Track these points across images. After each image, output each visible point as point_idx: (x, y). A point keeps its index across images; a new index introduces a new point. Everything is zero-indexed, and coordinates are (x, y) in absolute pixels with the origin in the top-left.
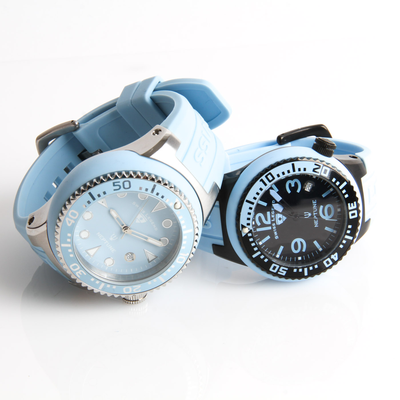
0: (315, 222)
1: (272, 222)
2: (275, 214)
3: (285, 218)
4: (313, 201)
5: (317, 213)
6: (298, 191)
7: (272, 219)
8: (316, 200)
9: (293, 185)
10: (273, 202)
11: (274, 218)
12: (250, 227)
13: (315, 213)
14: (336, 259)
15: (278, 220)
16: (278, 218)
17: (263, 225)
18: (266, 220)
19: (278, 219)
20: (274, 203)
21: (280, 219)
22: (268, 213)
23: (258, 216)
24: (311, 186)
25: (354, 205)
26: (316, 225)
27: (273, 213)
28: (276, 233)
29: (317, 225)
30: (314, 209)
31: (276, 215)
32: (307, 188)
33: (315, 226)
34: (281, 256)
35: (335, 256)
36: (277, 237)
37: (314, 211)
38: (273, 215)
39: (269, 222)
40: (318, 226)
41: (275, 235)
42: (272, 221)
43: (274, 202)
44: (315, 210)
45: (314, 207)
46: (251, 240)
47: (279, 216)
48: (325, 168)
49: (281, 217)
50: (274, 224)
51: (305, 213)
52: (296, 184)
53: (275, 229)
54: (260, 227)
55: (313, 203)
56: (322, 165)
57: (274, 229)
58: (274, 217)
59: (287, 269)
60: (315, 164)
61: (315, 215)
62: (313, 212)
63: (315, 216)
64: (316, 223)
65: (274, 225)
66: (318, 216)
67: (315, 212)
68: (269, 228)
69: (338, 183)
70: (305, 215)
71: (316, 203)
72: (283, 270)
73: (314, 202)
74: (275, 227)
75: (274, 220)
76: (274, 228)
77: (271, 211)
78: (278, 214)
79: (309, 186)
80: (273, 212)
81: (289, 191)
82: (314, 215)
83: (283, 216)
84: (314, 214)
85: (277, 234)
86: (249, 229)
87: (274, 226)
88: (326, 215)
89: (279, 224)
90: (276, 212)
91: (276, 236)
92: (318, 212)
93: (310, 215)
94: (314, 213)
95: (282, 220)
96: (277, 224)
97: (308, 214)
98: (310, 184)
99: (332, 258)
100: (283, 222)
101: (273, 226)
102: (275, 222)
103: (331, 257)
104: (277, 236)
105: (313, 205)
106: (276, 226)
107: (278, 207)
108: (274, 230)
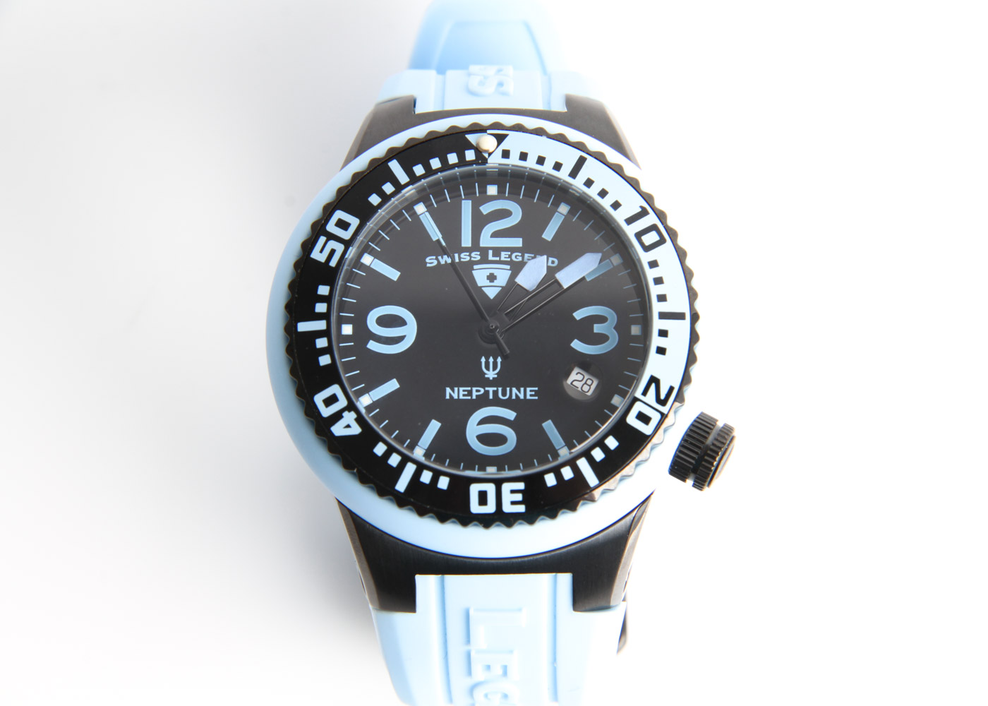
0: (461, 389)
1: (484, 252)
2: (511, 263)
3: (492, 293)
4: (536, 389)
5: (491, 397)
6: (577, 345)
7: (497, 251)
8: (536, 398)
9: (597, 328)
10: (551, 259)
11: (498, 259)
12: (495, 160)
13: (494, 391)
14: (338, 430)
15: (488, 272)
16: (496, 272)
17: (480, 222)
18: (496, 235)
19: (492, 271)
20: (550, 264)
21: (492, 278)
22: (517, 242)
23: (511, 210)
24: (586, 388)
25: (513, 503)
26: (453, 391)
27: (516, 257)
28: (445, 260)
29: (450, 395)
30: (508, 389)
31: (508, 267)
32: (580, 378)
33: (448, 390)
34: (368, 269)
35: (348, 426)
36: (431, 261)
37: (500, 389)
38: (510, 256)
39: (486, 240)
40: (448, 397)
41: (440, 258)
42: (491, 252)
43: (553, 262)
44: (504, 394)
45: (514, 390)
46: (453, 158)
47: (503, 276)
48: (656, 418)
49: (496, 283)
50: (479, 258)
51: (499, 360)
52: (602, 339)
53: (460, 258)
54: (476, 214)
55: (528, 389)
56: (664, 409)
57: (462, 255)
58: (503, 259)
59: (333, 263)
60: (671, 389)
61: (488, 392)
62: (497, 387)
63: (482, 391)
64: (458, 393)
65: (476, 256)
66: (483, 401)
67: (495, 393)
68: (466, 241)
69: (598, 454)
70: (491, 360)
71: (528, 397)
72: (333, 252)
73: (531, 391)
74: (468, 258)
75: (491, 258)
76: (465, 257)
77: (522, 250)
78: (510, 272)
79: (586, 383)
80: (520, 259)
81: (579, 315)
82: (487, 389)
83: (500, 288)
84: (491, 390)
85: (443, 262)
86: (490, 154)
87: (470, 255)
88: (480, 426)
89: (474, 272)
90: (516, 268)
91: (437, 259)
92: (496, 402)
93: (491, 374)
94: (495, 389)
95: (488, 283)
96: (475, 267)
97: (494, 369)
98: (593, 387)
99: (346, 414)
100: (479, 285)
101: (473, 254)
102: (484, 260)
103: (349, 411)
104: (435, 263)
105: (522, 389)
106: (471, 264)
107: (533, 274)
108: (456, 255)
